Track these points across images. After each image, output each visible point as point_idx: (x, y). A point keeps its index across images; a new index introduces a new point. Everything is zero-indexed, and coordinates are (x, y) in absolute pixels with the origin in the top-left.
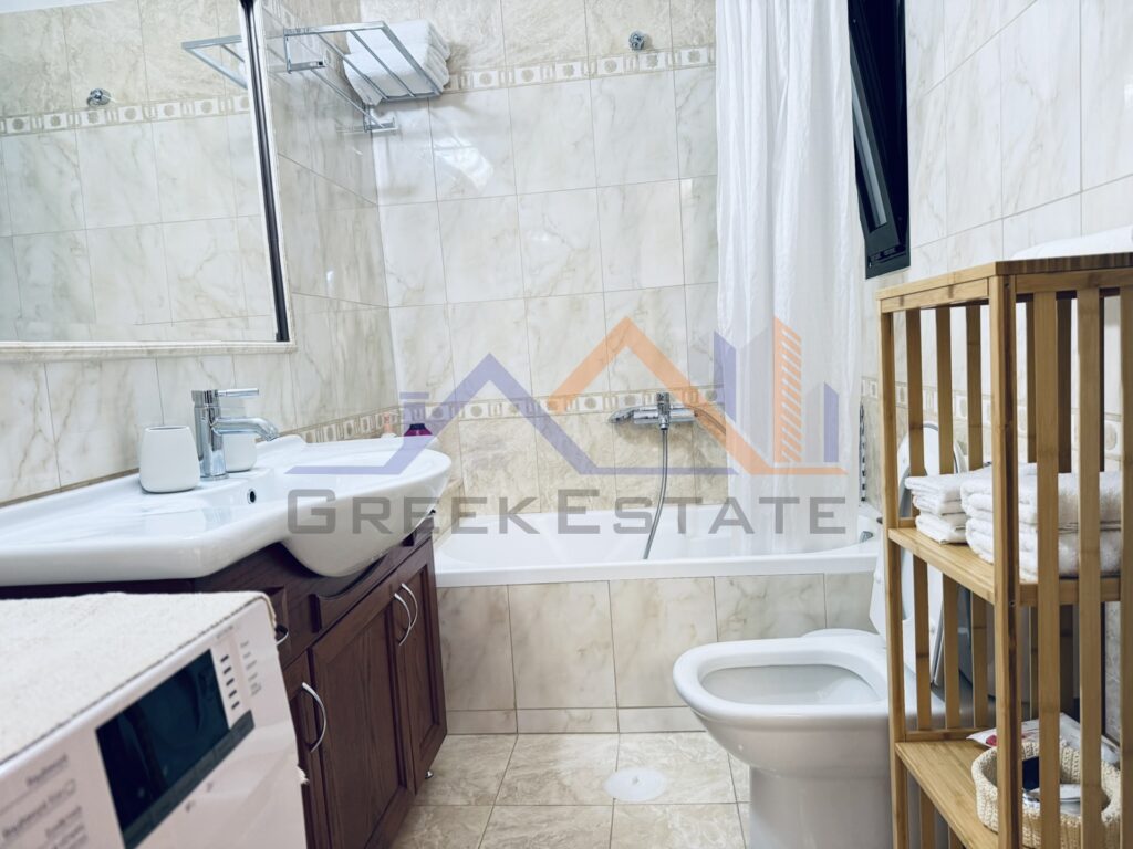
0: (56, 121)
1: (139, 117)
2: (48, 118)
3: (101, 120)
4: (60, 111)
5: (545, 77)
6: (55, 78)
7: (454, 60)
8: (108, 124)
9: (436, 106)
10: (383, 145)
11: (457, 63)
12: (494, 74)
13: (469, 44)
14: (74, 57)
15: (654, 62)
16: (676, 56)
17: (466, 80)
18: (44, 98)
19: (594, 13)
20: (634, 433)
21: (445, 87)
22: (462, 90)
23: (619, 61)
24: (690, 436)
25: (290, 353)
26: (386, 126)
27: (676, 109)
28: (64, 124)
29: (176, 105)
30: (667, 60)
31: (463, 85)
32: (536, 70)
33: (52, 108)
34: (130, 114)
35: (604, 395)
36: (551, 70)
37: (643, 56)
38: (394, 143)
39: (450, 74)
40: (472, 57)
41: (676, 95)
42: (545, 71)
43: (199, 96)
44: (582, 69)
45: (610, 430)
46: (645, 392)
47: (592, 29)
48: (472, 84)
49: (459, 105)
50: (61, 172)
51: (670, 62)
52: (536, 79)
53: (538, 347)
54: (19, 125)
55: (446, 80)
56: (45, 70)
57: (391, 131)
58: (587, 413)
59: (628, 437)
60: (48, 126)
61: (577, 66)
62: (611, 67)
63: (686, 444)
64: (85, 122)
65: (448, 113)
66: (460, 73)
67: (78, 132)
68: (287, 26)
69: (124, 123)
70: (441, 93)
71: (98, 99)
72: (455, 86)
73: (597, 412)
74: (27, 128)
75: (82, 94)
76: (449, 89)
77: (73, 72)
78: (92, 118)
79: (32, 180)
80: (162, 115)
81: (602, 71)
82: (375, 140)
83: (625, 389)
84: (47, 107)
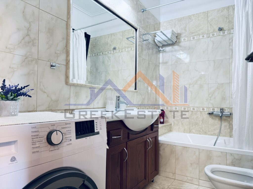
0: (108, 52)
1: (120, 51)
2: (107, 52)
3: (115, 52)
4: (109, 51)
5: (198, 38)
6: (109, 45)
7: (178, 36)
8: (116, 53)
9: (173, 46)
10: (162, 54)
11: (178, 37)
12: (186, 38)
13: (181, 33)
14: (112, 42)
15: (224, 33)
16: (230, 31)
17: (180, 40)
18: (107, 49)
19: (210, 24)
20: (214, 117)
21: (175, 42)
22: (179, 42)
23: (215, 34)
24: (229, 120)
25: (136, 92)
26: (163, 50)
27: (229, 43)
28: (109, 53)
29: (126, 49)
30: (227, 32)
31: (179, 41)
32: (195, 37)
33: (108, 50)
34: (119, 51)
35: (207, 107)
36: (199, 37)
37: (221, 32)
38: (164, 54)
39: (177, 39)
40: (182, 35)
41: (229, 40)
42: (198, 37)
43: (130, 47)
44: (206, 36)
45: (208, 116)
46: (217, 108)
47: (209, 27)
48: (181, 41)
49: (178, 45)
50: (108, 61)
51: (228, 33)
52: (196, 39)
53: (191, 96)
54: (103, 53)
55: (176, 40)
56: (107, 44)
57: (164, 51)
58: (202, 111)
59: (212, 118)
60: (107, 53)
61: (205, 35)
62: (213, 35)
63: (228, 122)
64: (112, 53)
65: (176, 47)
66: (179, 39)
67: (111, 54)
68: (144, 33)
69: (118, 53)
70: (175, 43)
71: (115, 49)
72: (178, 42)
73: (205, 111)
74: (104, 54)
75: (112, 47)
76: (176, 42)
77: (111, 44)
78: (113, 52)
79: (103, 62)
80: (124, 51)
81: (211, 36)
82: (161, 53)
83: (213, 107)
84: (107, 50)
